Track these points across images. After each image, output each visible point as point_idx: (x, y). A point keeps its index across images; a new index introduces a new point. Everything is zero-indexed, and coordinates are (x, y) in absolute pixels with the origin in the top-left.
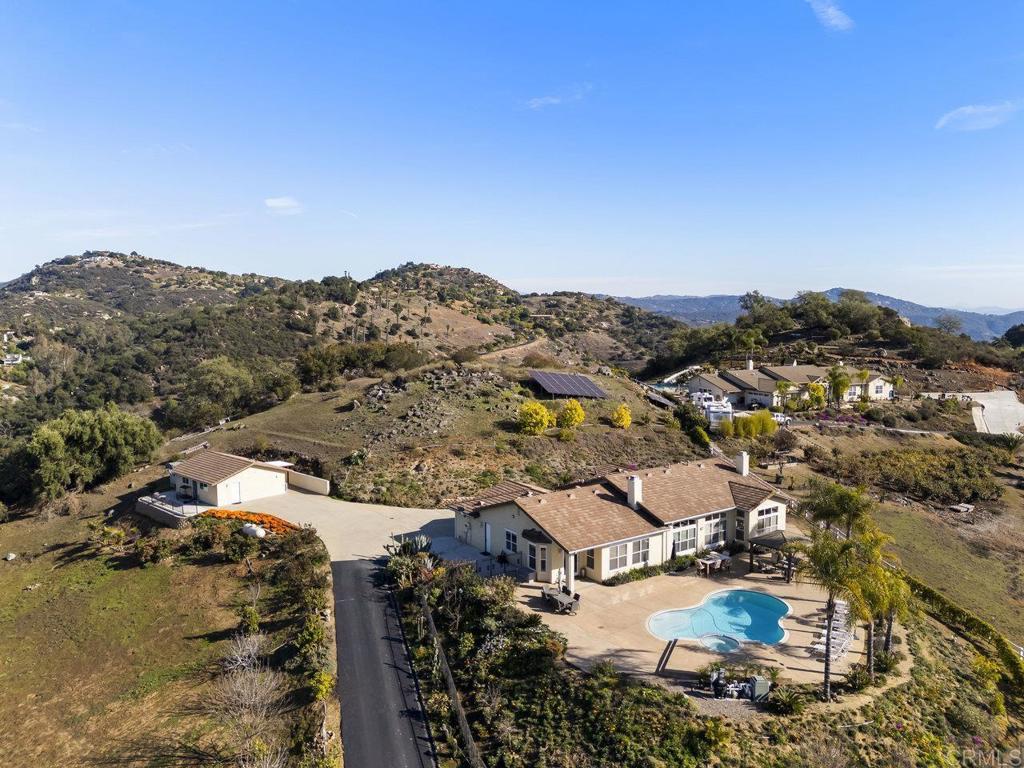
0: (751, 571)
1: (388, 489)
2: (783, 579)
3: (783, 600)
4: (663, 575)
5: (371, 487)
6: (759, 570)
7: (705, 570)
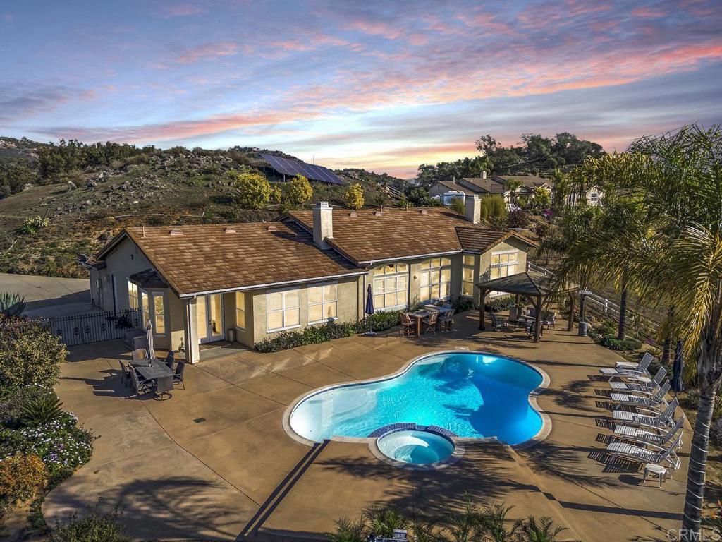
0: (482, 329)
1: (56, 259)
2: (529, 337)
3: (533, 366)
4: (355, 336)
5: (37, 256)
6: (493, 327)
7: (414, 327)
